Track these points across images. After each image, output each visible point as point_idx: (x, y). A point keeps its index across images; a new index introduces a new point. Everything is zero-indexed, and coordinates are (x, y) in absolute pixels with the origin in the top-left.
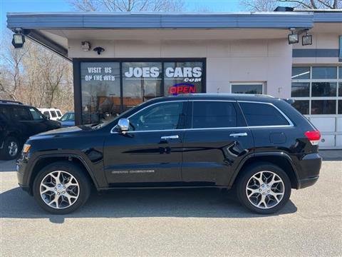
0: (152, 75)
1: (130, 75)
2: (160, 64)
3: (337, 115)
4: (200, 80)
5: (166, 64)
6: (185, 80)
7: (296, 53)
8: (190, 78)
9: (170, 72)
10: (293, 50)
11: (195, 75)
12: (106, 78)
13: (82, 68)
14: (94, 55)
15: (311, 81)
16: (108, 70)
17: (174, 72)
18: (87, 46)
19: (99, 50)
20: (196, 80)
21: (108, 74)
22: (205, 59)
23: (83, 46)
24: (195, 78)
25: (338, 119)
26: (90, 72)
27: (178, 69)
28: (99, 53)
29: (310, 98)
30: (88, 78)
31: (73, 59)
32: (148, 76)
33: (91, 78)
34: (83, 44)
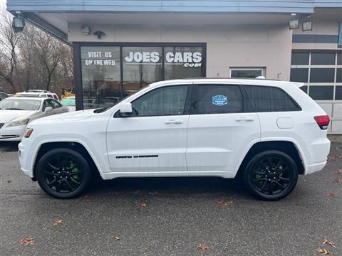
0: (153, 60)
1: (131, 60)
2: (160, 49)
3: (334, 101)
4: (200, 65)
5: (166, 49)
6: (185, 65)
7: (296, 39)
8: (190, 63)
9: (170, 57)
10: (293, 35)
11: (195, 60)
12: (106, 63)
13: (82, 51)
14: (94, 39)
15: (310, 66)
16: (108, 54)
17: (174, 57)
18: (87, 30)
19: (99, 34)
20: (196, 65)
21: (109, 59)
22: (206, 43)
23: (83, 30)
24: (195, 63)
25: (335, 105)
26: (90, 56)
27: (178, 54)
28: (99, 38)
29: (309, 84)
30: (88, 62)
31: (73, 43)
32: (149, 60)
33: (91, 62)
34: (83, 27)
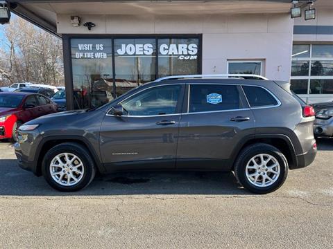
2: (154, 40)
4: (196, 57)
5: (160, 41)
12: (97, 56)
13: (72, 44)
14: (84, 31)
16: (99, 47)
18: (76, 20)
21: (100, 51)
22: (201, 35)
23: (72, 21)
26: (80, 49)
27: (173, 46)
28: (89, 29)
30: (78, 55)
31: (62, 35)
32: (142, 53)
33: (81, 55)
34: (73, 18)
